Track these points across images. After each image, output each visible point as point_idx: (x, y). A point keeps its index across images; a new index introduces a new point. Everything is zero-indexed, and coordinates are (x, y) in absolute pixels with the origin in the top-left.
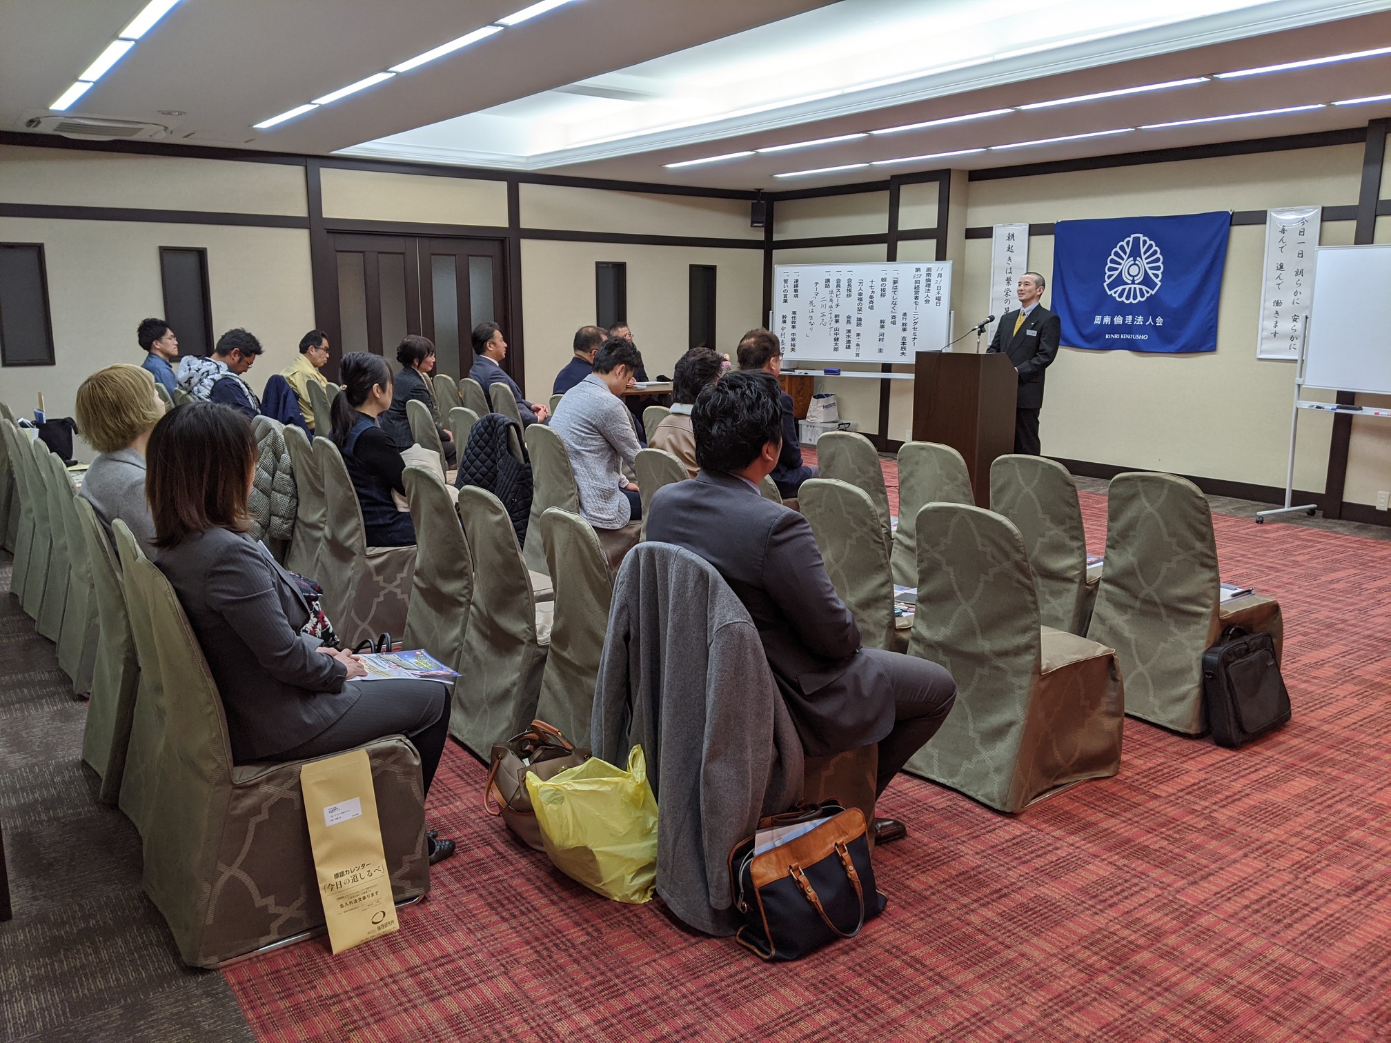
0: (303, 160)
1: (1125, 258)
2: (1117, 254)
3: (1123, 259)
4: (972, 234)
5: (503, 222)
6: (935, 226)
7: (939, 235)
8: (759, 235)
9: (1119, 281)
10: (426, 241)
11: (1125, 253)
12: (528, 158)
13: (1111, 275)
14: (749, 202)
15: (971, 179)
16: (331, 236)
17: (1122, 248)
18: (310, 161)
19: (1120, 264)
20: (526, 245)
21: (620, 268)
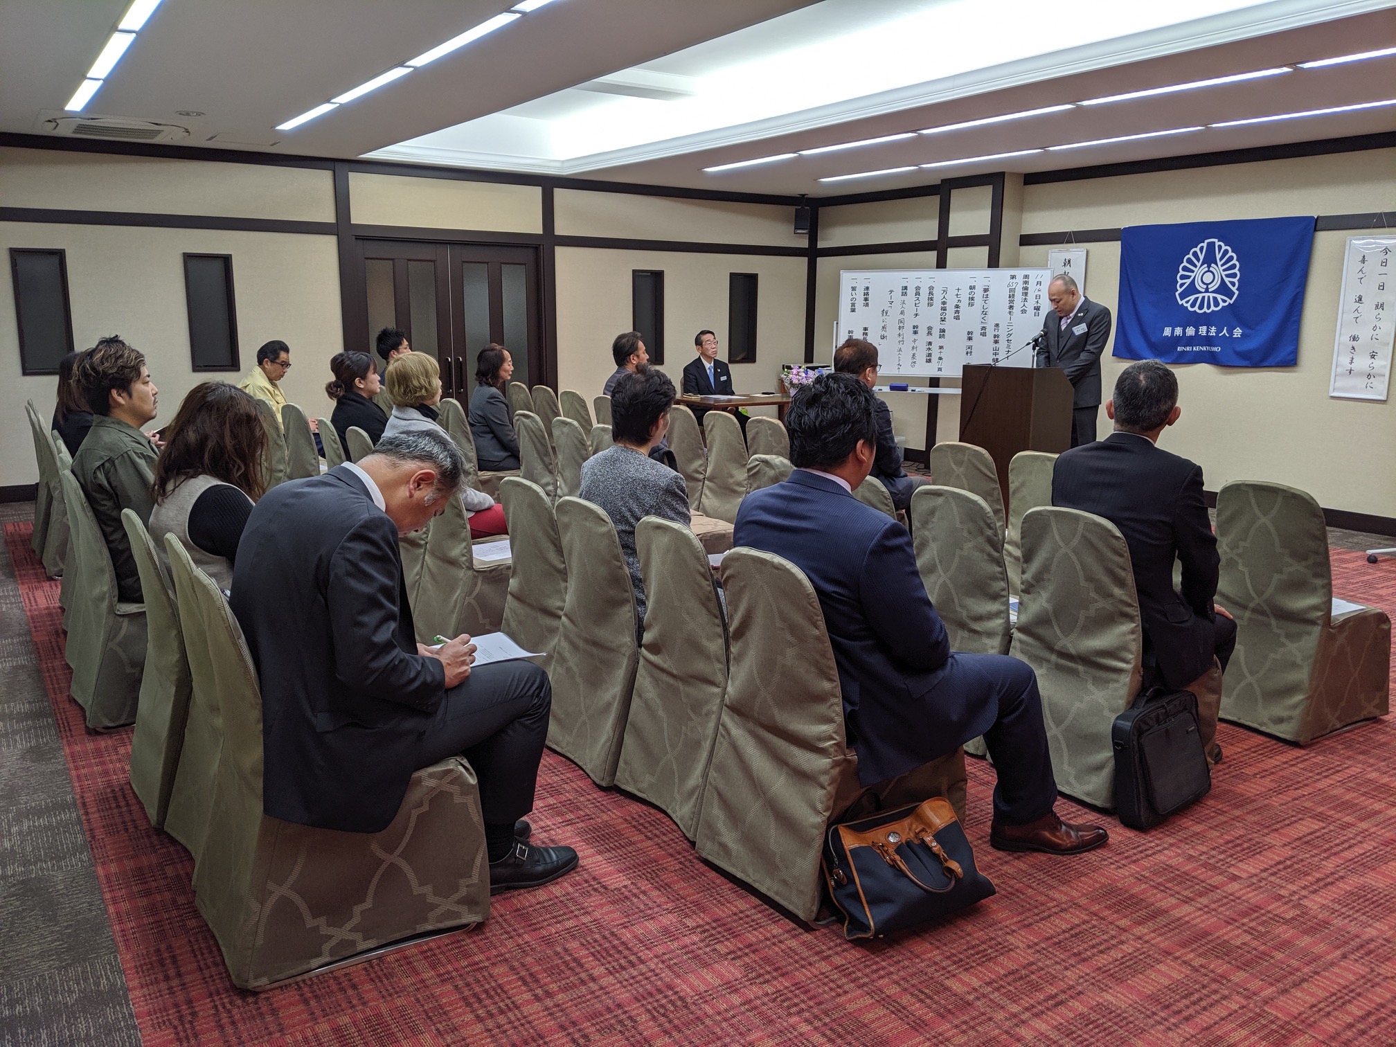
0: (331, 164)
1: (1199, 265)
2: (1189, 261)
3: (1196, 266)
4: (1026, 240)
5: (539, 230)
6: (988, 232)
7: (992, 242)
8: (804, 243)
9: (1192, 289)
10: (457, 248)
11: (1198, 260)
12: (563, 162)
13: (1185, 283)
14: (792, 209)
15: (1025, 184)
16: (359, 242)
17: (1195, 254)
18: (338, 165)
19: (1193, 271)
20: (560, 252)
21: (658, 277)
